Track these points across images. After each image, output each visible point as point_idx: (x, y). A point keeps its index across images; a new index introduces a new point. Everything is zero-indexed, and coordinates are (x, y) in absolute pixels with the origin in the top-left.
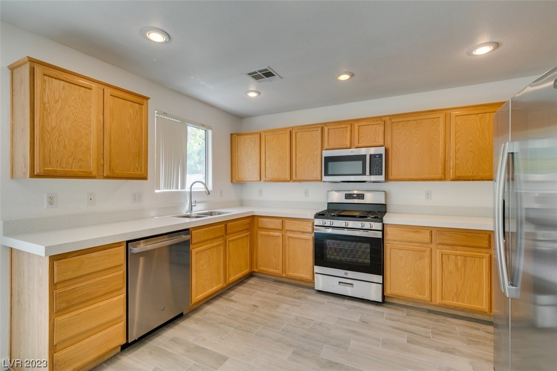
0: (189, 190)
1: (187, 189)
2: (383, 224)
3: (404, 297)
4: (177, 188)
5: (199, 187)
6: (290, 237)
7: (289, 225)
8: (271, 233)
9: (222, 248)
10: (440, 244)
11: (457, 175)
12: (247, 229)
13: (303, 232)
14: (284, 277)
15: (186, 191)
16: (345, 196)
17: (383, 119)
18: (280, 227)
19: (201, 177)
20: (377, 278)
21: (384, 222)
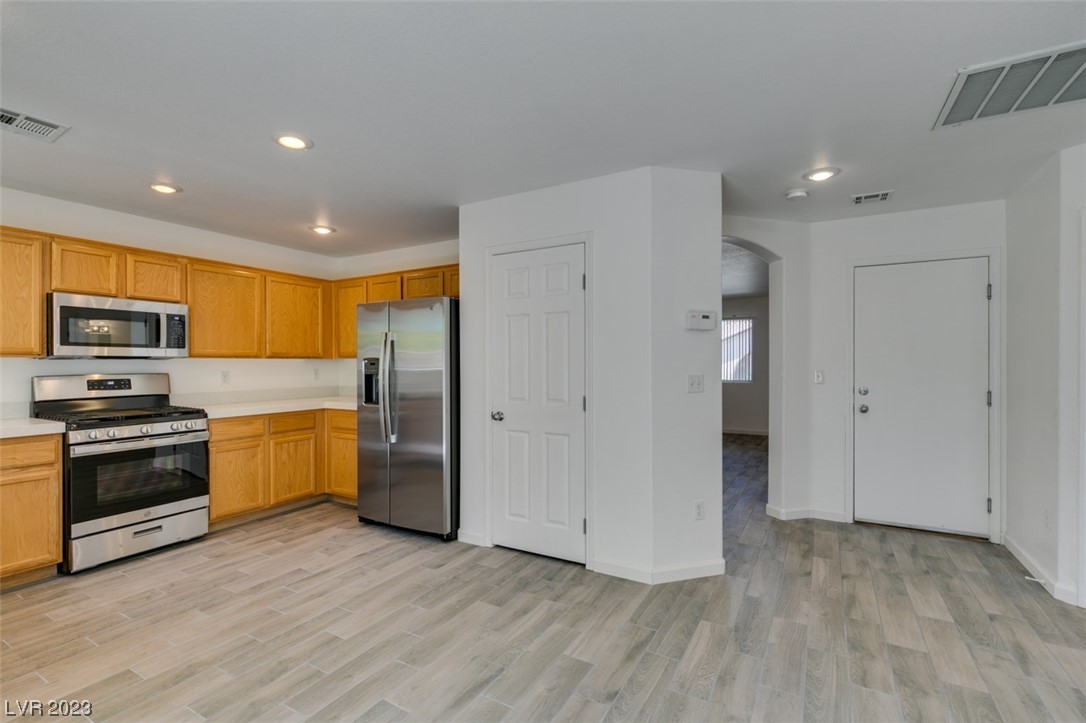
2: (209, 422)
3: (234, 514)
10: (274, 433)
11: (274, 350)
16: (89, 386)
17: (179, 259)
20: (203, 500)
21: (210, 417)
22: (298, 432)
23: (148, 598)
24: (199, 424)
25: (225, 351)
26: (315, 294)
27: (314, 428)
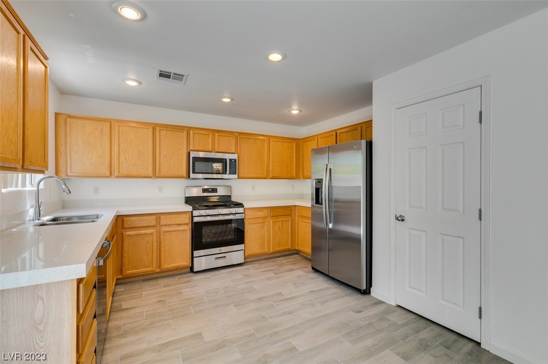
2: (244, 210)
3: (255, 255)
4: (17, 186)
6: (166, 232)
7: (164, 220)
8: (142, 232)
10: (273, 216)
11: (273, 175)
13: (179, 225)
14: (157, 273)
15: (26, 191)
16: (203, 191)
17: (235, 134)
18: (154, 223)
20: (241, 247)
21: (245, 207)
22: (284, 217)
23: (216, 292)
24: (241, 210)
25: (252, 176)
26: (292, 146)
27: (291, 215)
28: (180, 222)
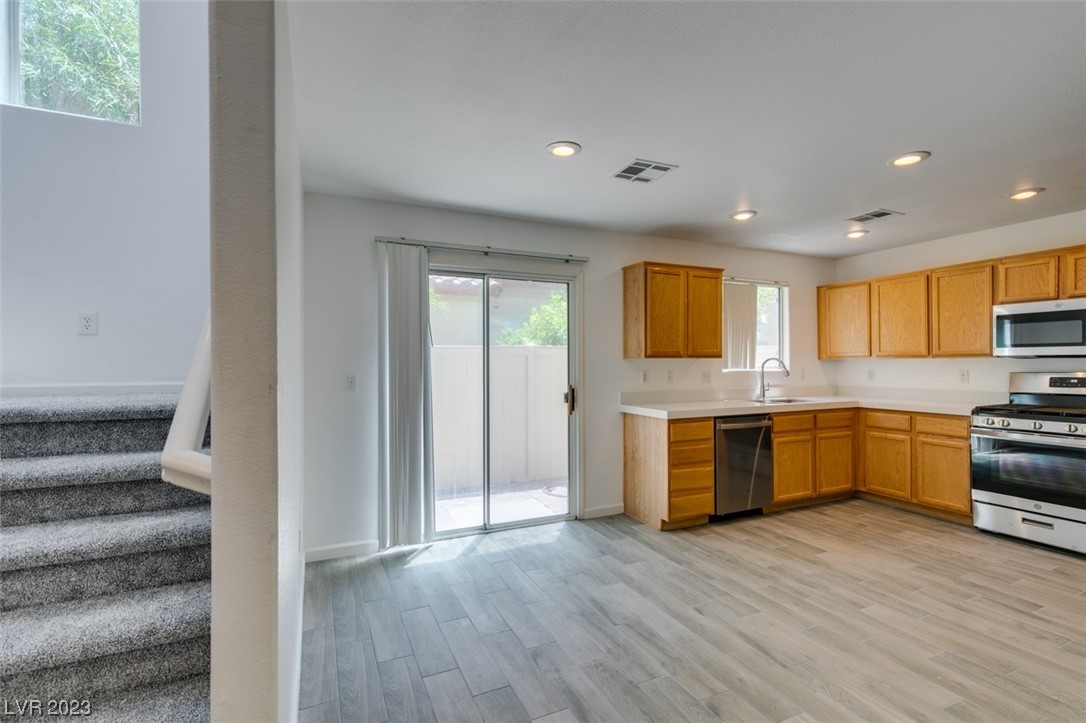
0: (760, 370)
1: (758, 368)
4: (745, 367)
5: (772, 366)
6: (924, 443)
7: (921, 425)
8: (890, 435)
9: (810, 445)
12: (847, 427)
13: (951, 437)
14: (914, 504)
15: (755, 372)
16: (1051, 383)
18: (906, 425)
19: (773, 351)
28: (950, 433)
